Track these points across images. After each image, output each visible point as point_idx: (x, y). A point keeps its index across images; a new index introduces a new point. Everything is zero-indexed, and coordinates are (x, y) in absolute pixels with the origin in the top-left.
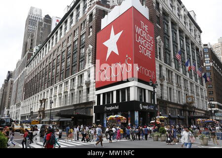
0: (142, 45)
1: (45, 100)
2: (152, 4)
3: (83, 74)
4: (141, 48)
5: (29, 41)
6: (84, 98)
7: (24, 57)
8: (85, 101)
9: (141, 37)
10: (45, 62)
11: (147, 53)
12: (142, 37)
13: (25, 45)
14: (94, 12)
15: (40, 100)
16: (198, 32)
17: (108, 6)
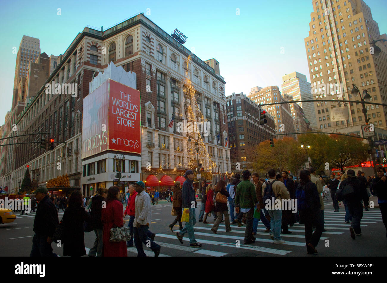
0: (122, 116)
1: (38, 170)
2: (141, 68)
3: (73, 141)
4: (120, 119)
5: (20, 87)
6: (74, 168)
7: (14, 110)
8: (74, 172)
9: (120, 108)
10: (32, 127)
11: (128, 123)
12: (122, 108)
13: (16, 92)
14: (82, 73)
15: (32, 171)
16: (219, 83)
17: (100, 66)
